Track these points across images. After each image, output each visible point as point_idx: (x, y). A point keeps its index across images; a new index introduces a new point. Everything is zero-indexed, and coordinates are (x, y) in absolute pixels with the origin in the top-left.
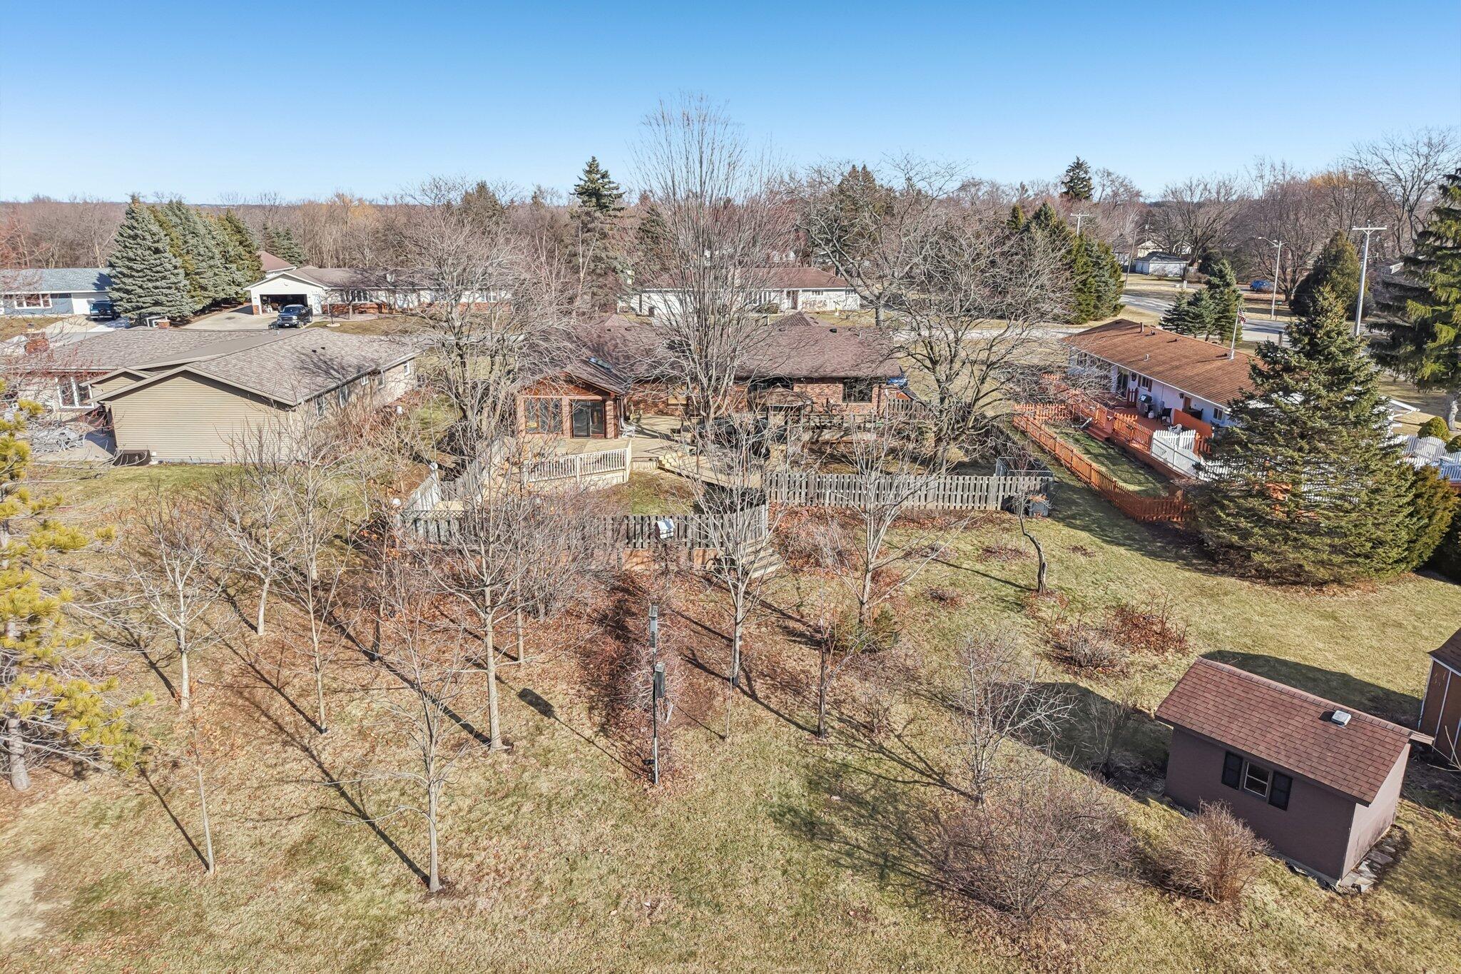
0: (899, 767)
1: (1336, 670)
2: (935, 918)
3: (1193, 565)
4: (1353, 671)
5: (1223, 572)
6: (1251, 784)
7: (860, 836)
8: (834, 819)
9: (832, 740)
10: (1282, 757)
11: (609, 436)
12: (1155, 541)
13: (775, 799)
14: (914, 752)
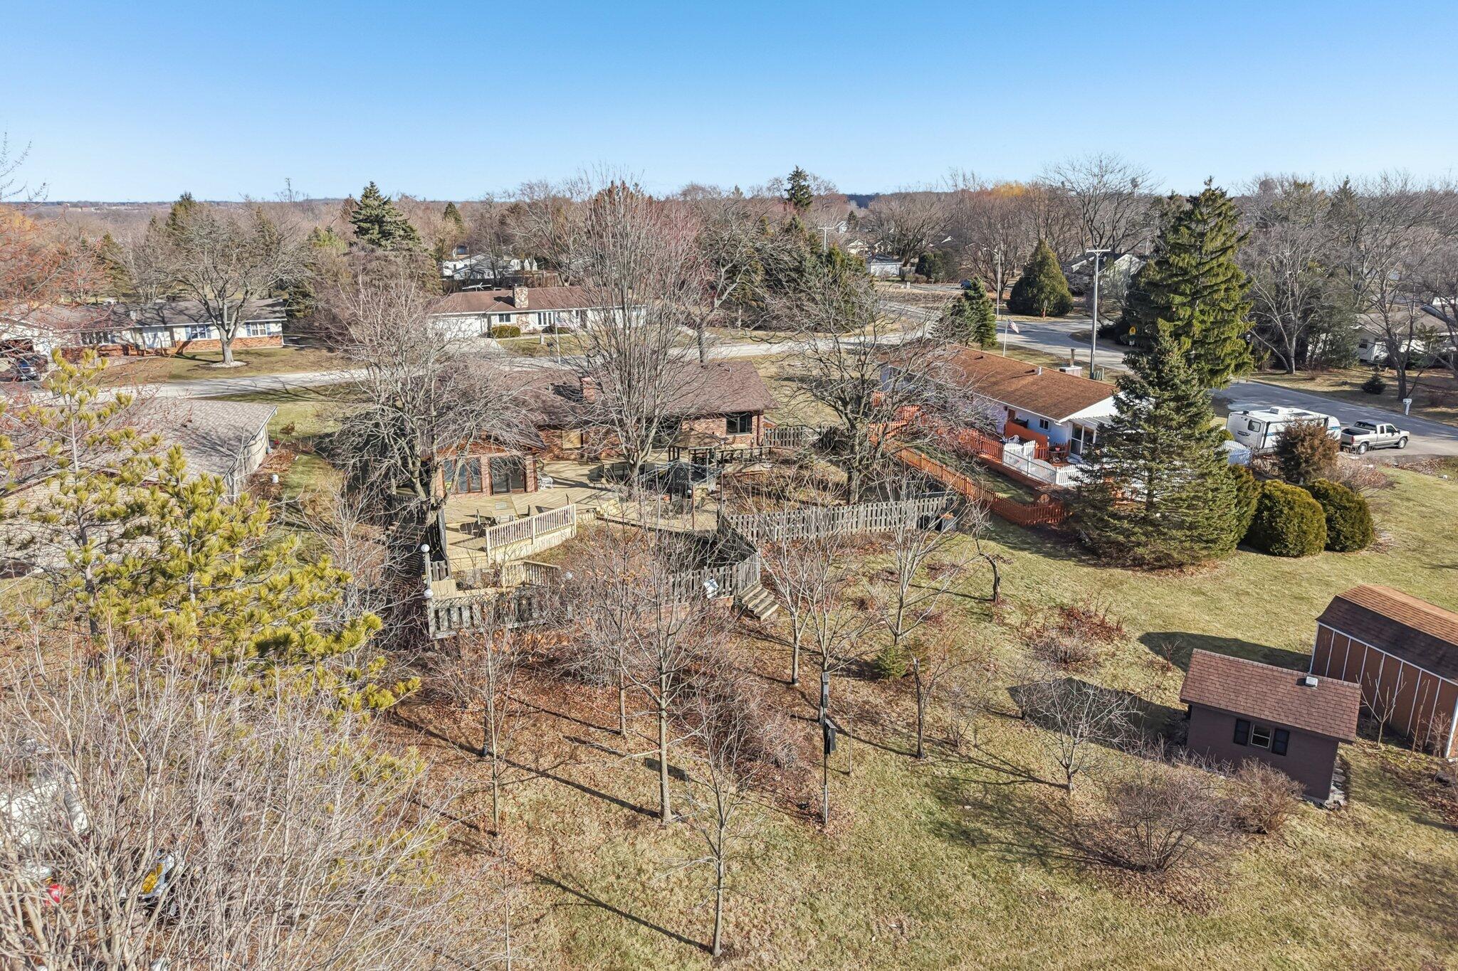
0: (994, 772)
1: (1228, 637)
2: (1100, 888)
3: (1084, 561)
4: (1240, 637)
5: (1108, 565)
6: (1256, 740)
7: (1006, 835)
8: (979, 825)
9: (930, 759)
10: (1282, 717)
11: (529, 490)
12: (1043, 543)
13: (923, 818)
14: (995, 758)
